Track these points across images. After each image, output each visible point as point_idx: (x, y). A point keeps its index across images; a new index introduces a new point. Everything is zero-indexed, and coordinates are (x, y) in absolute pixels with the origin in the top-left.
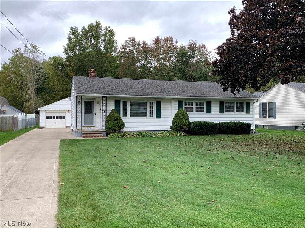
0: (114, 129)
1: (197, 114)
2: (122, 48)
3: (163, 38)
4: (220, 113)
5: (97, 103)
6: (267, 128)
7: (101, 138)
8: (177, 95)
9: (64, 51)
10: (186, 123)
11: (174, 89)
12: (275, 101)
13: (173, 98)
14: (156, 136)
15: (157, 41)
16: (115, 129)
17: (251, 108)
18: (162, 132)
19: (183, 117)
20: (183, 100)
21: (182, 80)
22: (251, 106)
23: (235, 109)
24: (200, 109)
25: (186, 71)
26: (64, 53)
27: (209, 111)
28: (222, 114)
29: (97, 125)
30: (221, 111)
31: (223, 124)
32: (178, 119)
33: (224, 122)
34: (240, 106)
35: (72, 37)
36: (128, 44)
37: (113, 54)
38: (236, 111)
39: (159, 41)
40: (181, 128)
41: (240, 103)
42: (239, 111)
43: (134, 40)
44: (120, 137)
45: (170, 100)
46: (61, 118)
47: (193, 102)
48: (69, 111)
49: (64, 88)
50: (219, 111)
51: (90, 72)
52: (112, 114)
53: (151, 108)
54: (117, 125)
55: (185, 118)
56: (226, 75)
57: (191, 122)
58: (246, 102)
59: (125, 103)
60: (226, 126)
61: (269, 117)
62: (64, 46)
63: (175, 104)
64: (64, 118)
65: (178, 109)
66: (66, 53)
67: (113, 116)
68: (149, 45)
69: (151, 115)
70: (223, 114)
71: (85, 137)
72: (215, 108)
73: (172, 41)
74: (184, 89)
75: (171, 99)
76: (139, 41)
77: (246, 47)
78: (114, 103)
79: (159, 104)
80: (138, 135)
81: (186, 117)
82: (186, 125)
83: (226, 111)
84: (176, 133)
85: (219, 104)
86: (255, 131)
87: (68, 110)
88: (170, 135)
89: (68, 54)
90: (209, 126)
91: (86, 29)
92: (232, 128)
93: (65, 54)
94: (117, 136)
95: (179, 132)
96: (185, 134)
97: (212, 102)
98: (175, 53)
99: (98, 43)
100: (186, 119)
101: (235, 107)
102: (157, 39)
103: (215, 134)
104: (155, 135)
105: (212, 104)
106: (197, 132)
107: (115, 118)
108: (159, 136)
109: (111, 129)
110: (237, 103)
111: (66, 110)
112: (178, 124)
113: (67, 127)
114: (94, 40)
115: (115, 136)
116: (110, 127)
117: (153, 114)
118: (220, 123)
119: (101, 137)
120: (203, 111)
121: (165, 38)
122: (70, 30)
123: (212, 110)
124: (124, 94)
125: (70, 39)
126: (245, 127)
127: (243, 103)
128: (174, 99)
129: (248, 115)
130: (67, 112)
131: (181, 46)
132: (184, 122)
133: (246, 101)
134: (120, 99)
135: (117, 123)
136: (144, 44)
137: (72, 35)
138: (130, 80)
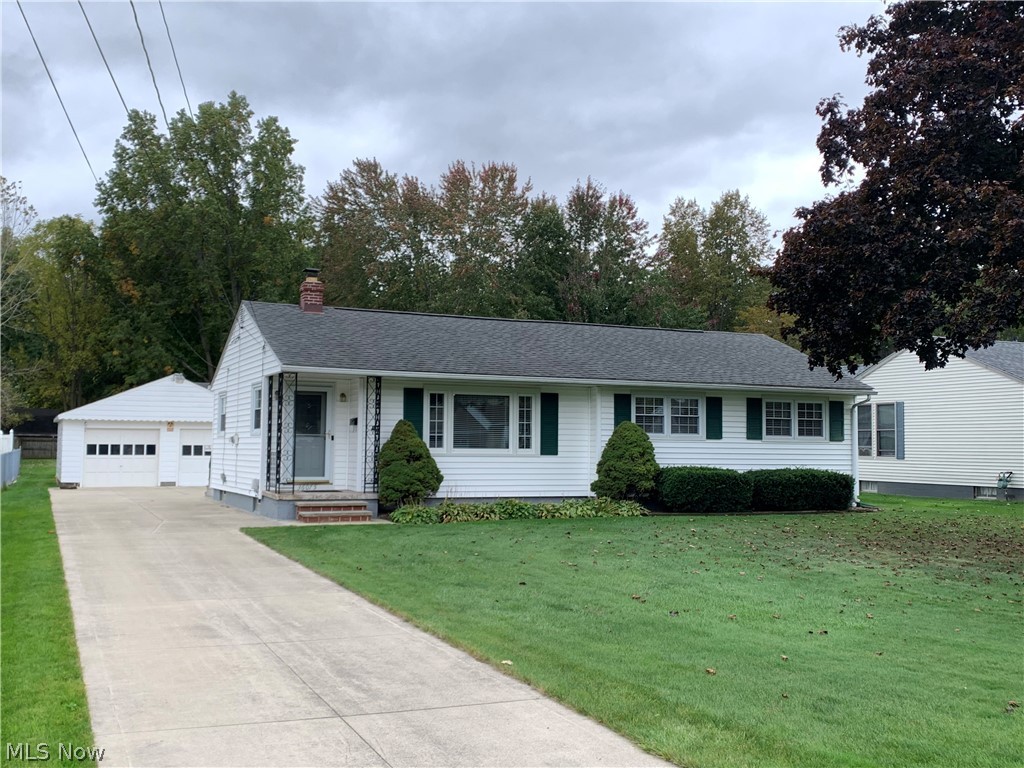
0: (408, 490)
1: (677, 441)
2: (331, 198)
3: (479, 169)
4: (748, 438)
5: (339, 398)
6: (876, 491)
7: (368, 523)
8: (615, 376)
9: (100, 199)
10: (649, 471)
11: (595, 354)
12: (899, 400)
13: (599, 386)
14: (553, 516)
15: (458, 180)
16: (412, 490)
17: (845, 422)
18: (571, 501)
19: (636, 451)
20: (631, 391)
21: (546, 317)
22: (845, 417)
23: (795, 427)
24: (685, 424)
25: (561, 286)
26: (99, 208)
27: (715, 431)
28: (755, 443)
29: (336, 477)
30: (754, 433)
31: (767, 477)
32: (620, 457)
33: (764, 468)
34: (810, 415)
35: (132, 147)
36: (352, 183)
37: (285, 216)
38: (800, 434)
39: (466, 177)
40: (631, 488)
41: (810, 406)
42: (809, 433)
43: (376, 168)
44: (434, 518)
45: (587, 392)
46: (140, 449)
47: (662, 400)
48: (171, 424)
49: (93, 335)
50: (745, 430)
51: (306, 290)
52: (402, 437)
53: (525, 416)
54: (421, 476)
55: (642, 455)
56: (823, 313)
57: (661, 466)
58: (830, 402)
59: (437, 399)
60: (775, 484)
61: (880, 454)
62: (99, 181)
63: (604, 404)
64: (151, 450)
65: (617, 423)
66: (105, 207)
67: (403, 444)
68: (429, 190)
69: (525, 443)
70: (759, 441)
71: (312, 519)
72: (734, 420)
73: (512, 180)
74: (629, 354)
75: (589, 387)
76: (395, 175)
77: (900, 231)
78: (402, 399)
79: (550, 403)
80: (493, 512)
81: (647, 452)
82: (648, 479)
83: (769, 432)
84: (617, 505)
85: (745, 409)
86: (859, 501)
87: (170, 420)
88: (597, 513)
89: (111, 209)
90: (724, 482)
91: (190, 119)
92: (795, 490)
93: (100, 212)
94: (425, 515)
95: (624, 503)
96: (646, 511)
97: (724, 402)
98: (519, 221)
99: (227, 174)
100: (646, 457)
101: (797, 419)
102: (457, 171)
103: (741, 511)
104: (548, 511)
105: (724, 408)
106: (683, 505)
107: (411, 452)
108: (563, 517)
109: (401, 492)
110: (801, 406)
111: (160, 422)
112: (620, 475)
113: (163, 484)
114: (215, 162)
115: (418, 516)
116: (397, 482)
117: (528, 439)
118: (750, 472)
119: (364, 518)
120: (695, 430)
121: (487, 168)
122: (127, 123)
123: (724, 430)
124: (440, 368)
125: (121, 155)
126: (835, 486)
127: (819, 406)
128: (603, 389)
129: (835, 445)
130: (164, 429)
131: (541, 197)
132: (642, 469)
133: (831, 400)
134: (420, 387)
135: (419, 470)
136: (412, 186)
137: (131, 142)
138: (439, 319)
